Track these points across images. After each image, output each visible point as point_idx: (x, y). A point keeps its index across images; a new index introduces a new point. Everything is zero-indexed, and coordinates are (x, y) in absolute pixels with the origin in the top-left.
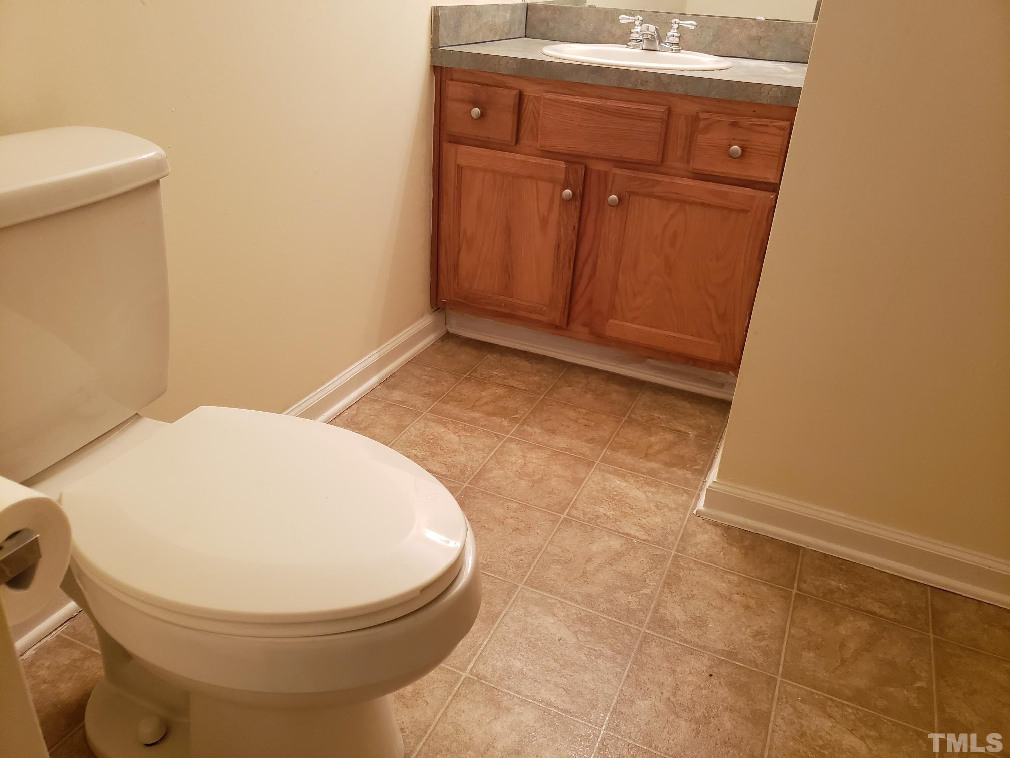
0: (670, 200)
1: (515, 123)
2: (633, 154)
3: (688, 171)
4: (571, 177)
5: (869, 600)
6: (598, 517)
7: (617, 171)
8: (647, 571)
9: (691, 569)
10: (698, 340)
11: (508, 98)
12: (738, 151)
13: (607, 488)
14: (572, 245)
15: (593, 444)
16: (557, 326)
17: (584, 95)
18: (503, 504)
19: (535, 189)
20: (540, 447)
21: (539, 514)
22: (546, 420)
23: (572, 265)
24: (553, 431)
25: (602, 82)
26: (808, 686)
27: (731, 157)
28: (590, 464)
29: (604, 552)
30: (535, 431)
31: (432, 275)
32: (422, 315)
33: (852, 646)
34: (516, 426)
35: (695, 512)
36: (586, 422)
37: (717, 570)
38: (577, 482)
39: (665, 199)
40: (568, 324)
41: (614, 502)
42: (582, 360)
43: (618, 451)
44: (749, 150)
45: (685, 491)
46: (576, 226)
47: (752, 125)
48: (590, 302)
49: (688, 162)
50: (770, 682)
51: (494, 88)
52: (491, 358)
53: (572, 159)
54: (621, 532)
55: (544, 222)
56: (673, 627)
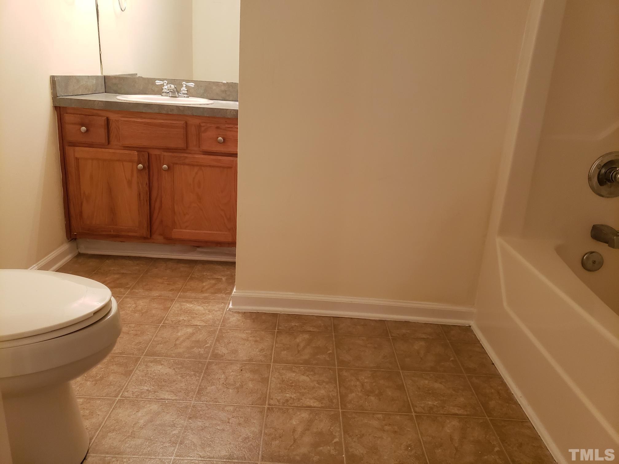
0: (193, 165)
1: (107, 134)
2: (172, 145)
3: (201, 151)
4: (141, 158)
5: (308, 327)
6: (180, 321)
7: (165, 154)
8: (207, 337)
9: (228, 332)
10: (220, 233)
11: (101, 121)
12: (221, 140)
13: (182, 309)
14: (147, 193)
15: (173, 292)
16: (144, 237)
17: (141, 118)
18: (127, 325)
19: (122, 166)
20: (144, 298)
21: (147, 326)
22: (145, 285)
23: (148, 203)
24: (150, 290)
25: (150, 111)
26: (284, 364)
27: (219, 142)
28: (172, 300)
29: (184, 334)
30: (140, 291)
31: (66, 220)
32: (62, 244)
33: (302, 345)
34: (129, 291)
35: (228, 310)
36: (168, 283)
37: (240, 330)
38: (167, 309)
39: (192, 165)
40: (151, 236)
41: (187, 314)
42: (162, 255)
43: (187, 292)
44: (227, 139)
45: (222, 302)
46: (148, 183)
47: (225, 127)
48: (162, 221)
49: (199, 147)
50: (268, 366)
51: (92, 116)
52: (108, 262)
53: (140, 150)
54: (192, 325)
55: (130, 183)
56: (222, 356)
